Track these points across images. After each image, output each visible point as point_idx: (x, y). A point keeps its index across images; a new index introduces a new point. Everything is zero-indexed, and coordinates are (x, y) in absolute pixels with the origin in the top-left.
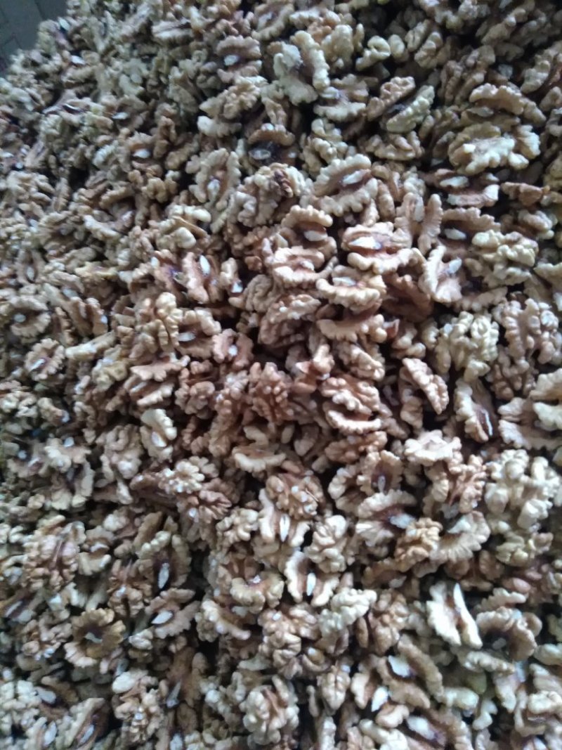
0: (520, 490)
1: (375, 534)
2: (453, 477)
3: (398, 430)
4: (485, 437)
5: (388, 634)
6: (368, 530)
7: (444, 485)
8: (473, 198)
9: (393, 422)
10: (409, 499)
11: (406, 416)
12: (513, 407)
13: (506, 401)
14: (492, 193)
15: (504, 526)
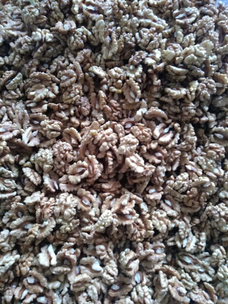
0: (63, 206)
1: (19, 234)
2: (42, 207)
3: (24, 194)
4: (54, 190)
5: (25, 269)
6: (15, 233)
7: (39, 211)
8: (38, 110)
9: (22, 191)
10: (31, 218)
11: (26, 188)
12: (63, 178)
13: (61, 177)
14: (45, 107)
15: (60, 220)
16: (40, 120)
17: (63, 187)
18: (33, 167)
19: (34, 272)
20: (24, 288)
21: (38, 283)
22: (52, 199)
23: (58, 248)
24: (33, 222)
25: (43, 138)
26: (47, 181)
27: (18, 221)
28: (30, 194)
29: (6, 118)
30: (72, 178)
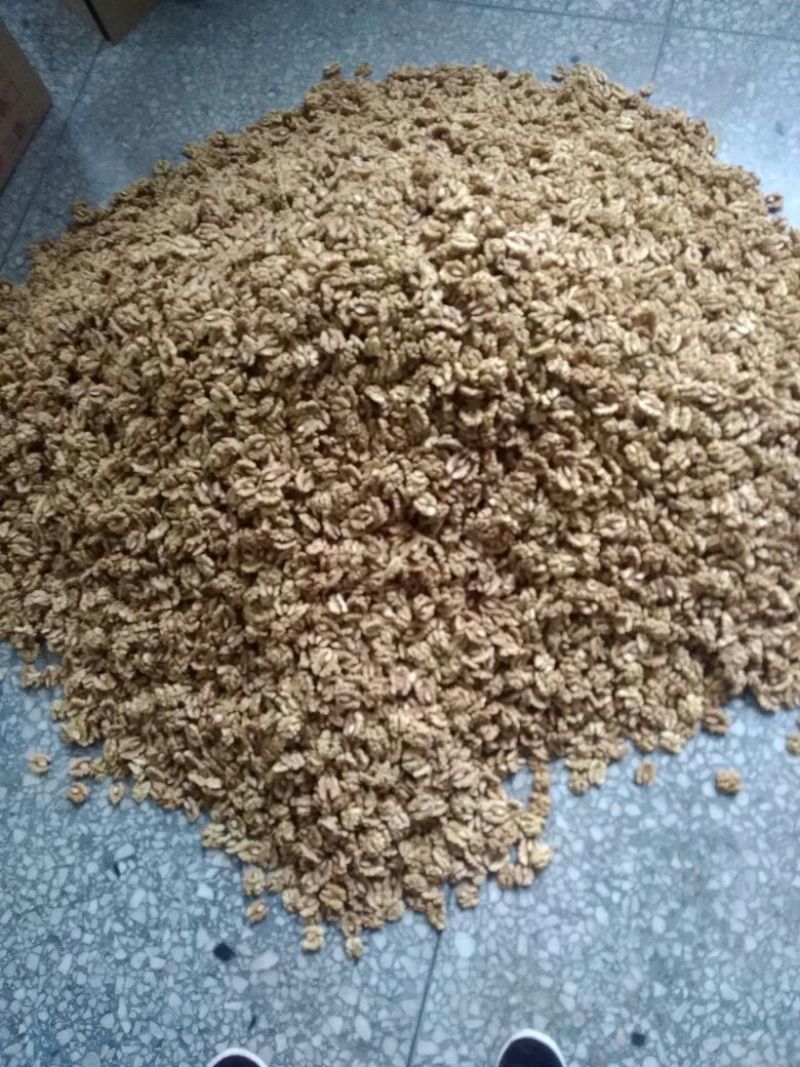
16: (312, 458)
17: (345, 532)
18: (309, 512)
19: (325, 619)
20: (317, 634)
21: (330, 629)
22: (335, 547)
23: (346, 597)
24: (318, 571)
25: (318, 479)
26: (328, 527)
27: (301, 572)
28: (310, 542)
29: (272, 458)
30: (356, 524)
